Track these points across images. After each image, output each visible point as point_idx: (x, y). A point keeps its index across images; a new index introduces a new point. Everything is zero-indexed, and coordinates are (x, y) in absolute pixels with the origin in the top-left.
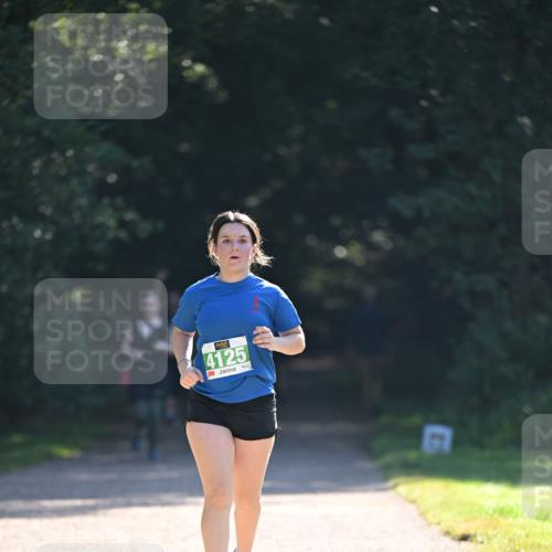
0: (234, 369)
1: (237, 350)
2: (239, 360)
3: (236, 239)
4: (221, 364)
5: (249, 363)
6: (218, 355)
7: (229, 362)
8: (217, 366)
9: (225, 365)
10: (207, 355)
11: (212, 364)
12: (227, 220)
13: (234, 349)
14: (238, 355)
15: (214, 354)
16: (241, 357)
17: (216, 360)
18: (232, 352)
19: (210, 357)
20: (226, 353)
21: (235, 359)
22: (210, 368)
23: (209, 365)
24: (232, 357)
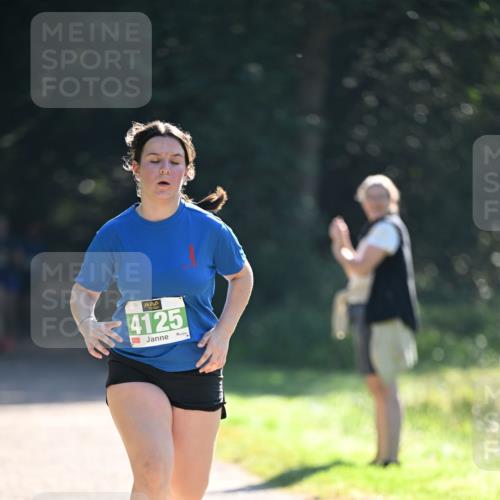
0: (166, 337)
1: (171, 313)
2: (173, 326)
3: (167, 159)
4: (149, 329)
5: (187, 330)
6: (147, 317)
7: (160, 327)
8: (144, 332)
9: (154, 331)
10: (132, 315)
11: (138, 329)
12: (155, 132)
13: (166, 312)
14: (172, 319)
15: (140, 315)
16: (175, 322)
17: (142, 324)
18: (164, 315)
19: (136, 319)
20: (156, 317)
21: (167, 323)
22: (134, 332)
23: (133, 328)
24: (164, 320)
